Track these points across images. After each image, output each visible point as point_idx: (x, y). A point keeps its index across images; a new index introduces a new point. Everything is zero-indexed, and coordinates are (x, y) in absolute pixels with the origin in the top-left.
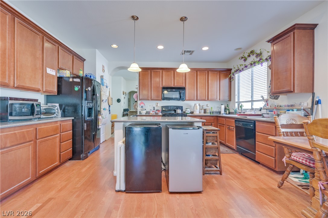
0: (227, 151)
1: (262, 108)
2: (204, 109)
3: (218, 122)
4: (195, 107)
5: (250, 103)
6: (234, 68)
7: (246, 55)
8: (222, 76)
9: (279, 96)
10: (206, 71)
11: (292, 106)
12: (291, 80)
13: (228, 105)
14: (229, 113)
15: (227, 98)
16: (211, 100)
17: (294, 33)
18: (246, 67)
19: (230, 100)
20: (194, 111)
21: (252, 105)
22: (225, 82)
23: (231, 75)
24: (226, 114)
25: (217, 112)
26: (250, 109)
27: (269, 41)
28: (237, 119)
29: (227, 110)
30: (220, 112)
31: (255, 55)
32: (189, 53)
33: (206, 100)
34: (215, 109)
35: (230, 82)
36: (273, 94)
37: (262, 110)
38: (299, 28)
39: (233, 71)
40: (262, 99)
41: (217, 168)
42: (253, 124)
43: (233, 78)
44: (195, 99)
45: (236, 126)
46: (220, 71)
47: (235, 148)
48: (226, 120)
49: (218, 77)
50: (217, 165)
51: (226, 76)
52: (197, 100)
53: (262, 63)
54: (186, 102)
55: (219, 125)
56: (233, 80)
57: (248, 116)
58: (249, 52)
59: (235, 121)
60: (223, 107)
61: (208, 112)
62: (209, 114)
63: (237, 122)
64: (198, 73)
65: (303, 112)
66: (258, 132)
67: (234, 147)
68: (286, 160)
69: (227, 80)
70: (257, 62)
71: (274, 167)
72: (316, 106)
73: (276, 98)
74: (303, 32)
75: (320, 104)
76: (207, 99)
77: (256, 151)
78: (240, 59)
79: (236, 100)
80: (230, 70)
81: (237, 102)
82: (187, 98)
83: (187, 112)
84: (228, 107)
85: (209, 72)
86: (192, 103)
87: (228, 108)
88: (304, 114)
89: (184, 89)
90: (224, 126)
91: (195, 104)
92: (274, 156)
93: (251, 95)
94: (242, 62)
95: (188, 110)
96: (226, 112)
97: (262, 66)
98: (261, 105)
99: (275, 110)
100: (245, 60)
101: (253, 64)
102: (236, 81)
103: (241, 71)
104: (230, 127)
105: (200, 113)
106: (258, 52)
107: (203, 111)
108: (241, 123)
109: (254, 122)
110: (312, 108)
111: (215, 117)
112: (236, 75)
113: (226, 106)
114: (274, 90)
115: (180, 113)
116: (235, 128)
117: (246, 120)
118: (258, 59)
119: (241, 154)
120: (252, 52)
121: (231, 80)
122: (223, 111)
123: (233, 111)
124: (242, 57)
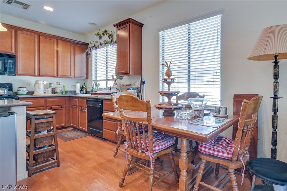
0: (78, 135)
1: (112, 87)
2: (52, 88)
3: (71, 104)
4: (37, 85)
5: (105, 82)
6: (91, 43)
7: (101, 33)
8: (77, 49)
9: (123, 77)
10: (54, 39)
11: (130, 85)
12: (128, 63)
13: (85, 83)
14: (86, 93)
15: (84, 76)
16: (63, 77)
17: (129, 25)
18: (101, 45)
19: (87, 78)
20: (35, 90)
21: (107, 84)
22: (80, 58)
23: (87, 50)
24: (83, 94)
25: (71, 92)
26: (105, 88)
27: (115, 26)
28: (89, 98)
29: (84, 89)
30: (75, 92)
31: (108, 35)
32: (22, 6)
33: (55, 77)
34: (69, 88)
35: (87, 58)
36: (118, 74)
37: (112, 89)
38: (133, 23)
39: (90, 46)
40: (112, 78)
41: (54, 159)
42: (101, 103)
43: (90, 54)
44: (36, 73)
45: (87, 106)
46: (74, 43)
47: (87, 131)
48: (78, 100)
49: (72, 49)
50: (54, 156)
51: (82, 51)
52: (39, 75)
53: (113, 44)
54: (17, 77)
55: (72, 107)
56: (90, 56)
57: (98, 95)
58: (104, 31)
59: (87, 101)
60: (78, 85)
61: (58, 91)
62: (60, 95)
63: (89, 102)
64: (42, 39)
65: (136, 90)
66: (105, 110)
67: (86, 129)
68: (119, 132)
69: (84, 55)
70: (110, 42)
71: (115, 140)
72: (142, 85)
73: (121, 78)
74: (135, 26)
75: (145, 84)
76: (56, 75)
77: (104, 129)
78: (96, 35)
79: (93, 79)
80: (87, 45)
81: (94, 81)
82: (20, 72)
83: (20, 92)
84: (85, 85)
85: (59, 41)
86: (32, 80)
87: (84, 87)
88: (136, 92)
89: (13, 57)
90: (76, 108)
91: (36, 81)
92: (115, 130)
93: (106, 74)
94: (97, 38)
95: (21, 89)
96: (83, 91)
97: (113, 47)
98: (111, 84)
99: (120, 89)
100: (100, 38)
101: (107, 43)
102: (93, 58)
103: (96, 48)
104: (82, 108)
105: (45, 93)
106: (111, 33)
107: (50, 91)
108: (92, 103)
109: (102, 101)
110: (141, 87)
111: (67, 98)
112: (93, 52)
113: (83, 84)
114: (118, 71)
115: (6, 93)
116: (87, 108)
117: (96, 99)
118: (110, 40)
119: (94, 135)
120: (106, 31)
121: (88, 55)
122: (78, 91)
123: (90, 90)
124: (98, 34)
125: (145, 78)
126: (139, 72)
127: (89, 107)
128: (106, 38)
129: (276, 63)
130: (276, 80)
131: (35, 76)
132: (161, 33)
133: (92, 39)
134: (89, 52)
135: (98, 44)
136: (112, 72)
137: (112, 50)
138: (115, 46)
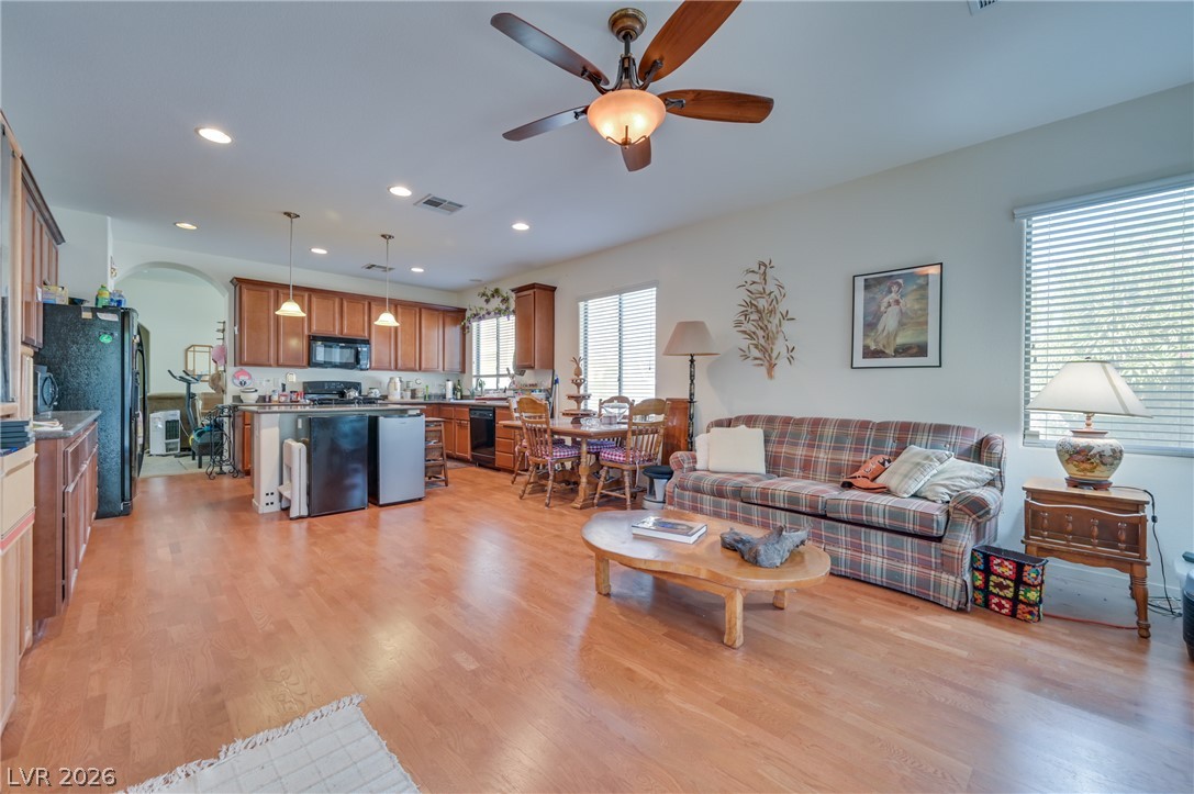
0: (456, 465)
1: (507, 387)
2: (412, 390)
4: (392, 384)
5: (495, 379)
6: (471, 310)
7: (489, 293)
8: (448, 320)
9: (525, 371)
10: (415, 308)
11: (536, 385)
12: (532, 352)
13: (460, 381)
14: (462, 398)
15: (457, 367)
16: (426, 371)
17: (535, 290)
18: (489, 313)
19: (463, 371)
20: (389, 393)
21: (498, 382)
22: (453, 332)
23: (464, 321)
24: (456, 399)
25: (437, 396)
26: (495, 389)
27: (512, 290)
28: (473, 406)
29: (458, 391)
30: (444, 397)
31: (500, 299)
32: (383, 269)
33: (416, 371)
34: (434, 390)
35: (464, 335)
36: (517, 367)
37: (506, 391)
38: (539, 288)
39: (468, 314)
40: (506, 373)
42: (490, 414)
43: (468, 328)
44: (392, 365)
45: (471, 419)
46: (444, 311)
47: (470, 459)
48: (454, 410)
49: (441, 322)
50: (441, 473)
51: (456, 322)
52: (396, 369)
53: (509, 315)
56: (468, 332)
57: (486, 400)
58: (493, 290)
59: (470, 410)
60: (450, 385)
61: (420, 395)
62: (422, 401)
63: (472, 412)
64: (399, 310)
65: (544, 393)
67: (468, 455)
69: (457, 329)
70: (503, 311)
71: (513, 466)
72: (555, 385)
73: (522, 374)
74: (544, 293)
75: (558, 383)
76: (417, 368)
77: (496, 453)
78: (481, 296)
79: (474, 373)
80: (462, 311)
81: (475, 376)
82: (373, 365)
84: (460, 384)
85: (423, 309)
86: (384, 376)
87: (459, 387)
88: (545, 396)
89: (366, 343)
90: (451, 423)
91: (391, 379)
93: (496, 365)
94: (481, 302)
95: (374, 390)
96: (457, 394)
97: (509, 319)
98: (505, 383)
100: (487, 301)
101: (499, 312)
102: (473, 336)
103: (480, 319)
104: (462, 421)
105: (402, 397)
106: (505, 297)
107: (409, 393)
108: (478, 413)
109: (493, 410)
110: (552, 388)
111: (435, 406)
112: (474, 324)
113: (457, 383)
114: (518, 362)
116: (469, 423)
117: (484, 408)
118: (504, 307)
119: (479, 465)
120: (497, 291)
121: (465, 330)
122: (449, 395)
123: (468, 394)
124: (484, 295)
125: (559, 373)
126: (549, 364)
128: (496, 303)
129: (692, 361)
130: (692, 381)
131: (391, 370)
132: (582, 304)
133: (473, 303)
134: (467, 324)
135: (484, 312)
136: (508, 362)
137: (508, 324)
138: (513, 318)
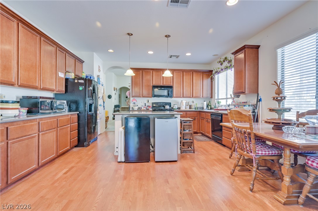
0: (205, 139)
1: (230, 104)
2: (190, 105)
3: (201, 117)
4: (182, 103)
5: (225, 100)
6: (214, 70)
7: (222, 60)
8: (204, 76)
9: (240, 95)
10: (190, 72)
11: (246, 102)
12: (243, 84)
13: (210, 101)
14: (211, 109)
15: (209, 95)
16: (196, 97)
17: (245, 51)
18: (222, 70)
19: (212, 97)
20: (181, 106)
21: (227, 102)
22: (207, 82)
23: (212, 75)
24: (209, 109)
25: (201, 108)
26: (225, 105)
27: (232, 54)
28: (212, 113)
30: (203, 108)
31: (228, 61)
32: (176, 57)
33: (191, 98)
34: (199, 106)
35: (212, 82)
36: (235, 94)
37: (230, 106)
39: (214, 72)
42: (221, 116)
43: (214, 78)
45: (211, 119)
46: (203, 72)
47: (211, 137)
48: (205, 114)
49: (201, 77)
51: (208, 76)
52: (183, 97)
53: (231, 68)
54: (173, 99)
55: (201, 119)
56: (214, 80)
57: (219, 110)
58: (224, 58)
59: (211, 114)
60: (205, 103)
61: (193, 108)
62: (194, 110)
63: (212, 116)
64: (184, 73)
65: (251, 107)
66: (224, 122)
68: (233, 139)
69: (209, 80)
70: (229, 67)
71: (231, 147)
72: (259, 102)
73: (238, 96)
74: (251, 50)
75: (261, 101)
76: (192, 96)
77: (223, 137)
78: (218, 63)
79: (216, 98)
80: (212, 71)
81: (216, 99)
82: (174, 95)
83: (174, 108)
84: (210, 103)
85: (194, 72)
86: (179, 100)
87: (210, 104)
88: (252, 108)
89: (171, 87)
90: (204, 120)
91: (182, 101)
93: (226, 93)
94: (219, 65)
95: (175, 106)
96: (208, 107)
97: (231, 70)
99: (237, 106)
100: (221, 64)
101: (227, 68)
102: (216, 81)
103: (218, 73)
104: (208, 120)
105: (186, 108)
106: (230, 59)
107: (188, 107)
108: (215, 116)
110: (257, 104)
111: (198, 112)
112: (216, 76)
113: (209, 102)
114: (235, 91)
115: (169, 108)
117: (218, 113)
118: (229, 65)
119: (216, 141)
120: (226, 58)
121: (212, 79)
122: (205, 107)
123: (213, 107)
124: (220, 62)
125: (261, 95)
126: (255, 90)
127: (212, 120)
128: (225, 64)
131: (181, 97)
133: (215, 67)
135: (220, 70)
136: (231, 92)
137: (231, 73)
138: (233, 69)
